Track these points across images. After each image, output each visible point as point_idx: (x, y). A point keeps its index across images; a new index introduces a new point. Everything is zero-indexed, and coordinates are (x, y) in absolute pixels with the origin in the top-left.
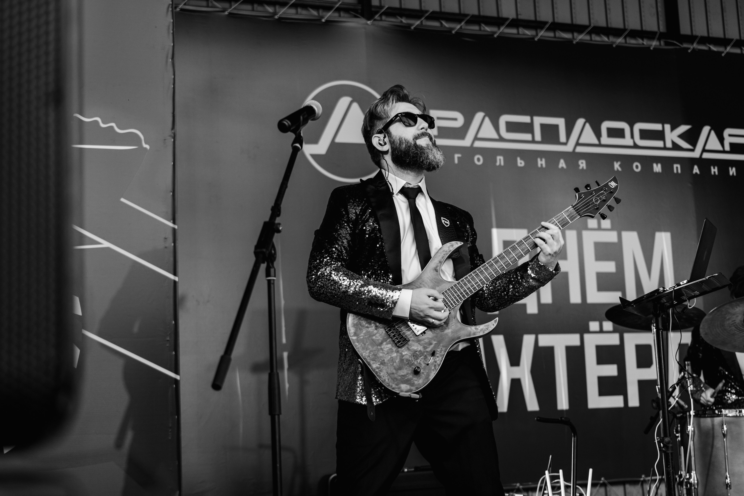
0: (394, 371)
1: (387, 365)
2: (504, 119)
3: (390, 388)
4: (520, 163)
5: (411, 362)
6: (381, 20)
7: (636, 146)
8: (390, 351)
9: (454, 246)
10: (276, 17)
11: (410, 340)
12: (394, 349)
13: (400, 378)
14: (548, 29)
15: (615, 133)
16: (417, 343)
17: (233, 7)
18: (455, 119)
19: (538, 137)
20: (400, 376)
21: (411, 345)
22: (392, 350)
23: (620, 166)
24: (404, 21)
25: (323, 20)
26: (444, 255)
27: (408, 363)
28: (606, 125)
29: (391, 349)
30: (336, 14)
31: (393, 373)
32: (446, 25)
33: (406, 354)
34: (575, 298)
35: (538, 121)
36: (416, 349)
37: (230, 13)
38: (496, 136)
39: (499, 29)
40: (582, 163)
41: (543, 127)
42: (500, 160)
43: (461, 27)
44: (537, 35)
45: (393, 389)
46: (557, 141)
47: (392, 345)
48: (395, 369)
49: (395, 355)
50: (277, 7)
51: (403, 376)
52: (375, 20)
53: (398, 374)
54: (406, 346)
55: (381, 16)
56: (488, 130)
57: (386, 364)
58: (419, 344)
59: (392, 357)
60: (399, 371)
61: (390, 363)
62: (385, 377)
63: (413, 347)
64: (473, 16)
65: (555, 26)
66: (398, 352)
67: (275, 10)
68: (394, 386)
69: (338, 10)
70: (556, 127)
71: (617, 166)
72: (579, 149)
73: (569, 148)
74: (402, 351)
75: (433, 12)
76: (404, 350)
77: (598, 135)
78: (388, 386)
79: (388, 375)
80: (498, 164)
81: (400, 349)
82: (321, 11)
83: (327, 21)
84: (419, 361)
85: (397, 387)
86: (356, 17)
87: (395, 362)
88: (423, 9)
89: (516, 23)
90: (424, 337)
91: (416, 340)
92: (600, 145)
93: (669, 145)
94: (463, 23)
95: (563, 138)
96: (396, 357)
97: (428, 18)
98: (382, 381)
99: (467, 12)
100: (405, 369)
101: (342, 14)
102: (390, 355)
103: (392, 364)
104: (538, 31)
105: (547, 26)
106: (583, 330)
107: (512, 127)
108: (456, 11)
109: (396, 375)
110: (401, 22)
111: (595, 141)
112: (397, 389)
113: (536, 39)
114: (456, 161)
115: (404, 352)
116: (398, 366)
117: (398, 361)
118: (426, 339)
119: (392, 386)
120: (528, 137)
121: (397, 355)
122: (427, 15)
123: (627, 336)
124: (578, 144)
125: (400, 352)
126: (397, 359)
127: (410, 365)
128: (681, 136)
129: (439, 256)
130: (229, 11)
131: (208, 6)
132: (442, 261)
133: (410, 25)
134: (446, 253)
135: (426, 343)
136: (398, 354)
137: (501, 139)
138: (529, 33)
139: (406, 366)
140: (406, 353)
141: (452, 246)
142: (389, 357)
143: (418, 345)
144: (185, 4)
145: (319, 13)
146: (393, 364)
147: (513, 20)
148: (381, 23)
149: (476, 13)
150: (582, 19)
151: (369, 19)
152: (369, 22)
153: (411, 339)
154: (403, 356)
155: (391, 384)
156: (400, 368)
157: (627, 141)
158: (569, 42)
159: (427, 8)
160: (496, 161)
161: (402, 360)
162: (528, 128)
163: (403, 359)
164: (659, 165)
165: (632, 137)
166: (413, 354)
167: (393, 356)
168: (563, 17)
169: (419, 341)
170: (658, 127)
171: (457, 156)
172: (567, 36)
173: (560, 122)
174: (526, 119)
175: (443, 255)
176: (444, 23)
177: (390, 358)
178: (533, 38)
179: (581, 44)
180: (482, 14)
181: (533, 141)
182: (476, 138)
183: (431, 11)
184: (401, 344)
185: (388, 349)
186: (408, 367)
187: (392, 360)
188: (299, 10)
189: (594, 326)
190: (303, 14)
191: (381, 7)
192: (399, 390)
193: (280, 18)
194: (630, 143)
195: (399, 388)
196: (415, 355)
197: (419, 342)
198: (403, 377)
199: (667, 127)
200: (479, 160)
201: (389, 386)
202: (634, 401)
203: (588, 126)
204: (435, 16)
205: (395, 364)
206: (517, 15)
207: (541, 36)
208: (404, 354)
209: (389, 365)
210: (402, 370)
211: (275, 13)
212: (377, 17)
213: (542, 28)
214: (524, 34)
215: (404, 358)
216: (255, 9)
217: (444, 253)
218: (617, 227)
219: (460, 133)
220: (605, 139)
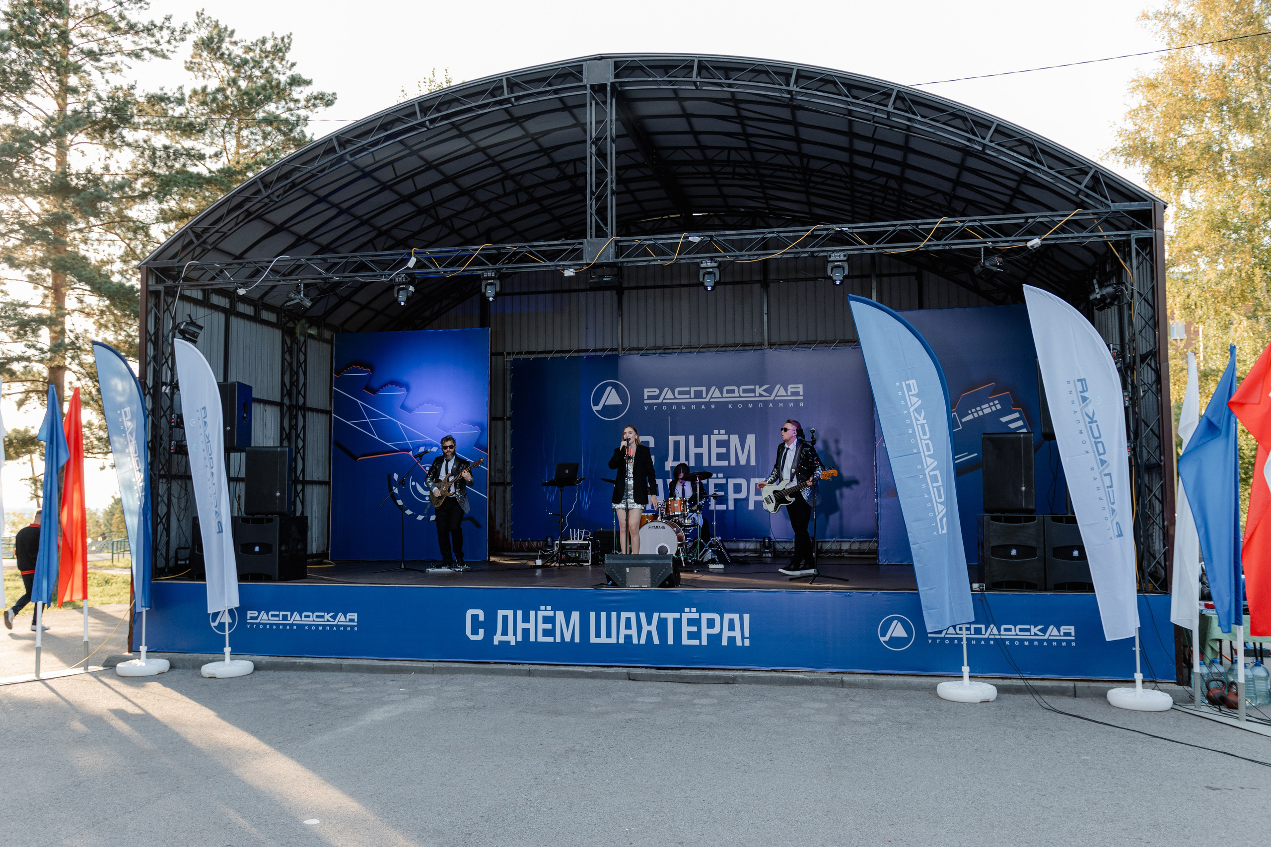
2: (677, 390)
4: (684, 408)
7: (740, 397)
10: (585, 357)
14: (701, 348)
15: (728, 392)
18: (655, 392)
19: (692, 396)
23: (732, 406)
24: (636, 352)
28: (726, 388)
30: (609, 353)
32: (655, 351)
34: (706, 464)
35: (693, 389)
37: (569, 357)
38: (673, 397)
39: (678, 351)
40: (713, 406)
41: (695, 391)
42: (674, 407)
43: (661, 352)
46: (702, 398)
50: (586, 353)
55: (626, 352)
56: (670, 395)
65: (706, 346)
69: (610, 351)
70: (702, 391)
71: (730, 406)
72: (712, 400)
73: (707, 400)
75: (649, 347)
77: (722, 393)
80: (673, 409)
82: (603, 352)
83: (604, 357)
89: (688, 347)
92: (722, 397)
93: (757, 394)
94: (662, 350)
95: (704, 396)
97: (647, 350)
101: (612, 352)
104: (697, 349)
105: (701, 346)
107: (680, 393)
108: (661, 345)
111: (720, 396)
114: (655, 409)
120: (688, 396)
122: (646, 348)
123: (730, 480)
124: (711, 398)
128: (764, 390)
137: (675, 398)
138: (693, 351)
157: (736, 394)
162: (688, 393)
164: (752, 405)
165: (739, 392)
170: (753, 387)
171: (655, 407)
172: (712, 349)
173: (704, 389)
174: (688, 389)
181: (690, 398)
182: (664, 399)
189: (714, 475)
191: (626, 348)
194: (738, 395)
199: (757, 387)
200: (665, 408)
202: (731, 507)
203: (717, 389)
211: (585, 355)
213: (699, 348)
216: (579, 354)
218: (728, 433)
219: (657, 397)
220: (725, 395)
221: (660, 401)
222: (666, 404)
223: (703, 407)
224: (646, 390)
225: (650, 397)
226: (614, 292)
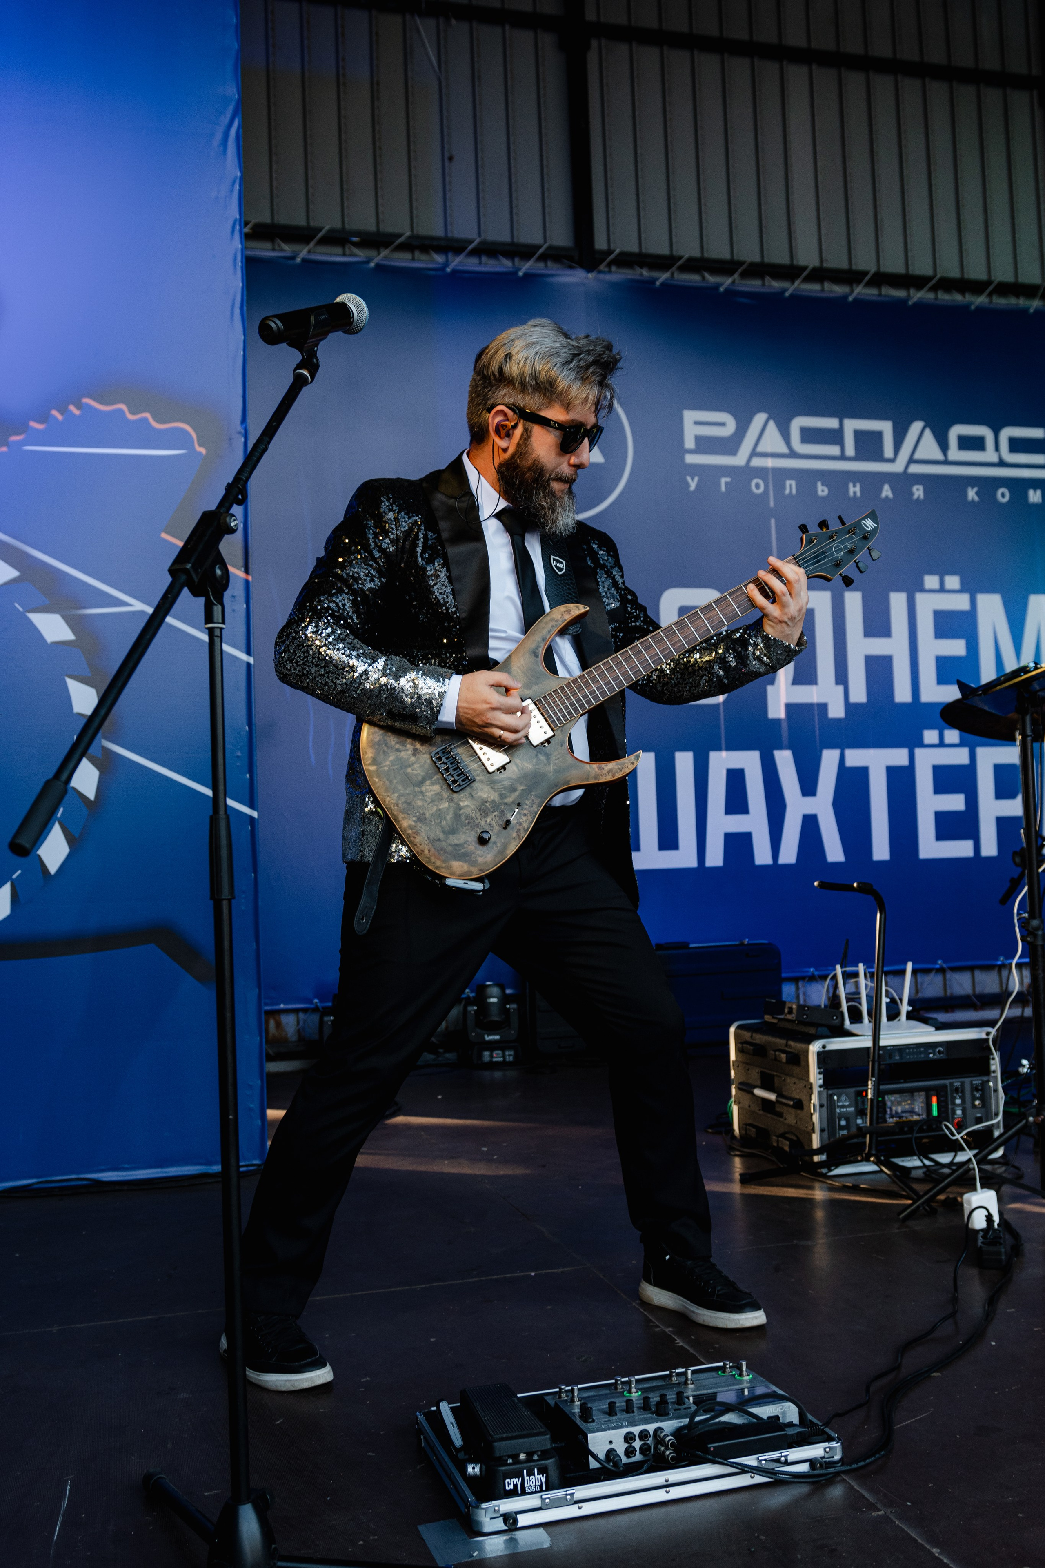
0: (442, 836)
1: (429, 824)
2: (798, 423)
3: (430, 867)
4: (822, 490)
5: (474, 821)
6: (610, 272)
7: (1002, 464)
8: (438, 797)
9: (572, 613)
10: (448, 270)
11: (475, 780)
12: (446, 794)
13: (450, 848)
14: (869, 284)
15: (967, 443)
16: (489, 787)
17: (382, 255)
18: (723, 424)
19: (850, 451)
20: (450, 845)
21: (477, 789)
22: (442, 795)
23: (977, 493)
24: (645, 273)
25: (520, 274)
26: (552, 626)
27: (469, 823)
28: (957, 431)
29: (439, 794)
30: (541, 265)
31: (439, 840)
32: (711, 279)
33: (467, 806)
34: (902, 694)
35: (851, 425)
36: (486, 798)
37: (378, 266)
38: (784, 449)
39: (793, 283)
40: (918, 490)
41: (859, 435)
42: (791, 486)
43: (733, 282)
44: (852, 292)
45: (437, 868)
46: (878, 456)
47: (442, 787)
48: (443, 831)
49: (445, 805)
50: (450, 255)
51: (457, 845)
52: (600, 272)
53: (449, 841)
54: (468, 790)
55: (609, 265)
56: (773, 440)
57: (427, 822)
58: (492, 788)
59: (440, 810)
60: (451, 836)
61: (434, 820)
62: (423, 845)
63: (480, 794)
64: (753, 265)
65: (880, 279)
66: (452, 800)
67: (447, 260)
68: (438, 863)
69: (543, 258)
70: (879, 435)
71: (972, 494)
72: (914, 469)
73: (898, 467)
74: (460, 799)
75: (691, 260)
76: (462, 797)
77: (944, 446)
78: (427, 863)
79: (430, 842)
80: (787, 492)
81: (455, 795)
82: (517, 260)
83: (526, 275)
84: (489, 820)
85: (444, 865)
86: (571, 267)
87: (445, 818)
88: (675, 253)
89: (819, 275)
90: (503, 776)
91: (487, 780)
92: (946, 462)
94: (736, 276)
95: (888, 452)
96: (448, 809)
97: (684, 269)
98: (417, 852)
99: (742, 258)
100: (461, 833)
101: (550, 263)
102: (437, 806)
103: (439, 821)
104: (854, 286)
105: (868, 278)
106: (914, 742)
107: (809, 436)
108: (727, 256)
109: (444, 843)
110: (641, 274)
111: (938, 455)
112: (443, 870)
113: (850, 299)
114: (723, 489)
115: (463, 801)
116: (449, 827)
117: (451, 818)
118: (505, 780)
119: (434, 863)
120: (835, 450)
121: (449, 805)
122: (680, 263)
123: (980, 751)
124: (911, 461)
125: (456, 800)
126: (448, 814)
127: (471, 827)
129: (543, 628)
130: (376, 260)
131: (344, 255)
132: (548, 638)
133: (653, 281)
134: (557, 623)
135: (505, 788)
136: (452, 804)
137: (793, 454)
138: (839, 290)
139: (464, 828)
140: (466, 803)
141: (569, 611)
142: (435, 808)
143: (491, 790)
144: (309, 252)
145: (513, 264)
146: (441, 822)
147: (814, 270)
148: (609, 277)
149: (757, 259)
150: (922, 267)
151: (589, 269)
152: (590, 275)
153: (477, 778)
154: (461, 809)
155: (433, 859)
156: (453, 831)
157: (989, 455)
158: (903, 302)
159: (681, 253)
160: (784, 488)
161: (457, 816)
162: (835, 437)
163: (460, 815)
164: (1039, 492)
165: (997, 448)
166: (480, 806)
167: (442, 807)
168: (894, 264)
169: (492, 783)
170: (1037, 433)
171: (724, 480)
172: (900, 293)
173: (886, 427)
174: (831, 423)
175: (550, 626)
176: (707, 275)
177: (436, 811)
178: (845, 297)
179: (920, 306)
180: (766, 260)
181: (843, 457)
182: (754, 453)
183: (687, 256)
184: (459, 785)
185: (433, 793)
186: (468, 829)
187: (440, 814)
188: (484, 259)
189: (930, 736)
190: (490, 265)
191: (610, 252)
192: (448, 871)
193: (454, 272)
194: (994, 458)
195: (449, 868)
196: (484, 809)
197: (492, 785)
198: (457, 848)
200: (757, 486)
201: (430, 862)
202: (990, 848)
203: (928, 433)
204: (695, 265)
205: (444, 823)
206: (821, 261)
207: (859, 294)
208: (462, 804)
209: (433, 823)
210: (456, 835)
211: (447, 264)
212: (602, 267)
213: (859, 282)
214: (831, 291)
215: (462, 812)
216: (416, 258)
217: (553, 623)
218: (970, 587)
219: (730, 445)
220: (954, 453)
221: (739, 459)
222: (762, 472)
223: (887, 491)
224: (690, 416)
225: (705, 445)
226: (548, 40)
